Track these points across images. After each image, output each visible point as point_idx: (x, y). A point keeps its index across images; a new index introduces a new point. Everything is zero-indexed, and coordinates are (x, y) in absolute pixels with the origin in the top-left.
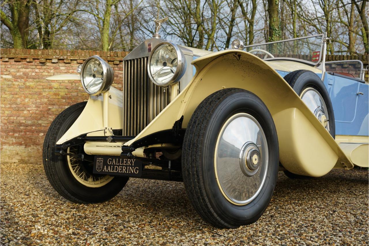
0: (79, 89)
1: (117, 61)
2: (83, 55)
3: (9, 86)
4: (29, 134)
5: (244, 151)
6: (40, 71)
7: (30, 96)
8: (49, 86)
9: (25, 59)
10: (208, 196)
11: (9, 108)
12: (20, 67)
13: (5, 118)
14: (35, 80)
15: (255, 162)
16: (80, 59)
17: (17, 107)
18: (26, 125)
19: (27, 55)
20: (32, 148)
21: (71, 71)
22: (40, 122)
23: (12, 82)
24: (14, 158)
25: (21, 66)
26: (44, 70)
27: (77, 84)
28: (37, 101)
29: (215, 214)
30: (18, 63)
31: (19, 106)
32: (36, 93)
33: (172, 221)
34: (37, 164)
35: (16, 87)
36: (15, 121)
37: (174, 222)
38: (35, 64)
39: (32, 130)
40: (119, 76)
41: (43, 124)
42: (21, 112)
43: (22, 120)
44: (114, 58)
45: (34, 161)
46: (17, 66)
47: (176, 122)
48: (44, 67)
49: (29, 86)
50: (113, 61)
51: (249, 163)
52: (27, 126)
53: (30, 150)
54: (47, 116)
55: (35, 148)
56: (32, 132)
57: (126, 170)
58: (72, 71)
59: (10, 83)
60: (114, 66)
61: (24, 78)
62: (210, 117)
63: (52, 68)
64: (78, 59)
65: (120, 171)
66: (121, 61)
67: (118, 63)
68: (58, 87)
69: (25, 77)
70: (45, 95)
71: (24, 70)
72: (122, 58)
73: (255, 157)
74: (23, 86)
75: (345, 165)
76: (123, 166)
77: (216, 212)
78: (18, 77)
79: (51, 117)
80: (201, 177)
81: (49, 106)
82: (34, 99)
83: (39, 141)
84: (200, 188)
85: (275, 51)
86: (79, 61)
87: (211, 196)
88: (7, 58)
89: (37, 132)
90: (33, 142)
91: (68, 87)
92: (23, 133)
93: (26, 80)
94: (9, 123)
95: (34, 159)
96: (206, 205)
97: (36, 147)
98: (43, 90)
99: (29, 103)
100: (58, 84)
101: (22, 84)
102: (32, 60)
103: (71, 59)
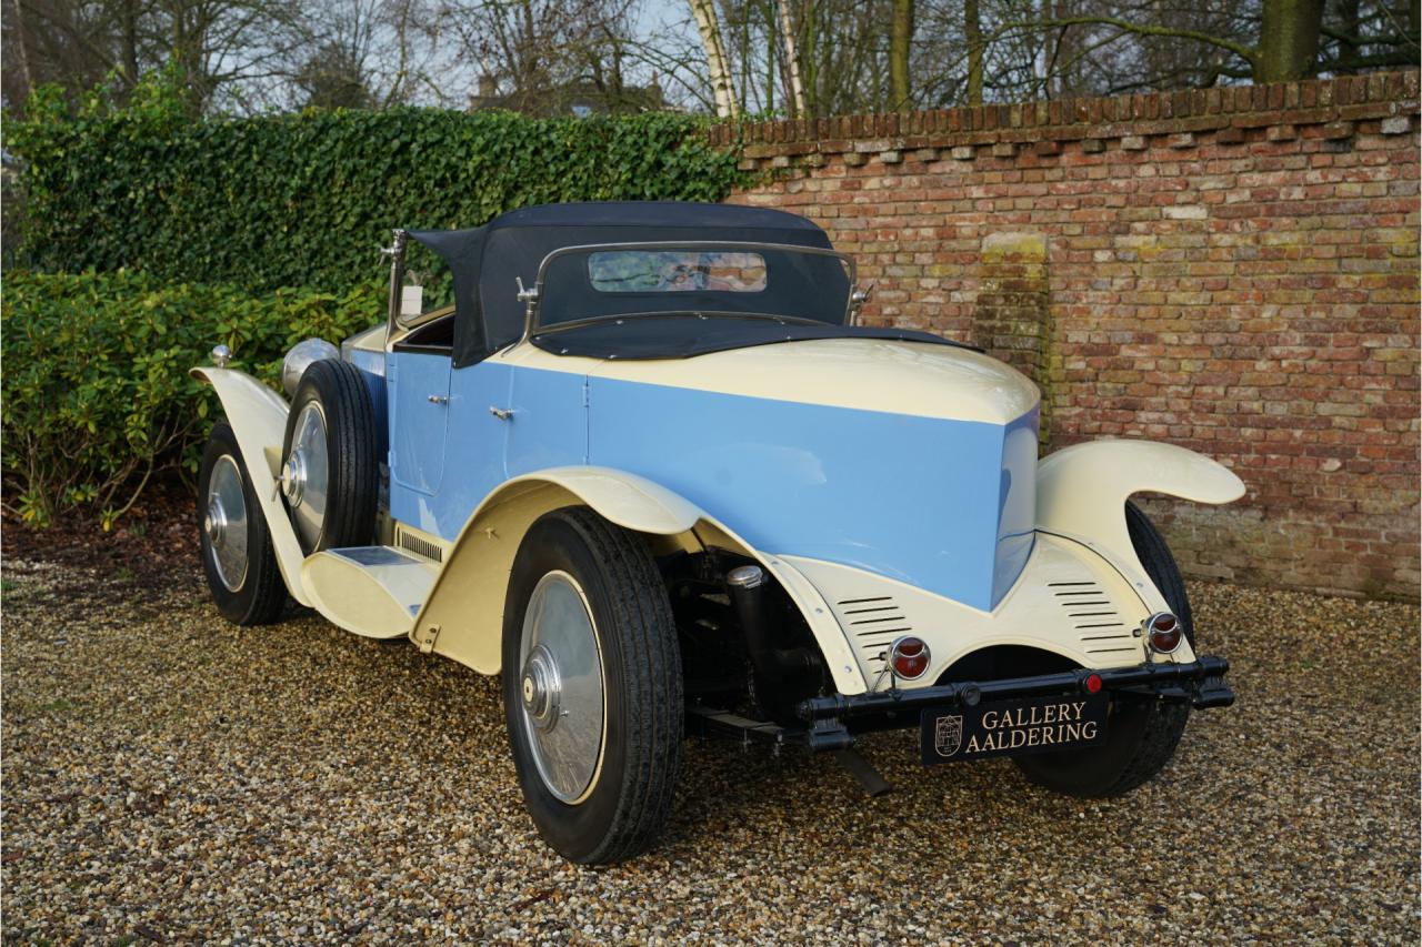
3: (1197, 254)
4: (1277, 462)
6: (1325, 177)
7: (1281, 294)
8: (1366, 246)
9: (1262, 129)
11: (1195, 347)
12: (1240, 164)
13: (1180, 389)
14: (1305, 222)
17: (1227, 343)
18: (1264, 420)
19: (1270, 113)
20: (1291, 521)
22: (1324, 409)
23: (1209, 233)
24: (1220, 559)
25: (1244, 162)
26: (1343, 171)
28: (1313, 314)
30: (1229, 153)
31: (1236, 338)
32: (1306, 280)
34: (1316, 594)
35: (1225, 255)
36: (1218, 403)
38: (1305, 149)
39: (1291, 443)
41: (1337, 421)
42: (1244, 365)
43: (1248, 399)
45: (1303, 578)
46: (1227, 166)
48: (1349, 158)
49: (1279, 250)
52: (1268, 424)
53: (1282, 531)
54: (1355, 383)
55: (1304, 522)
56: (1293, 451)
59: (1198, 239)
61: (1257, 215)
63: (1381, 160)
68: (1408, 248)
69: (1263, 211)
70: (1350, 286)
71: (1257, 178)
74: (1251, 252)
78: (1230, 214)
79: (1374, 386)
81: (1367, 336)
82: (1300, 308)
83: (1319, 491)
88: (1186, 133)
89: (1311, 452)
90: (1296, 496)
92: (1253, 456)
93: (1265, 222)
94: (1197, 411)
95: (1301, 570)
97: (1309, 519)
98: (1340, 265)
99: (1278, 325)
100: (1408, 231)
101: (1249, 241)
102: (1289, 131)
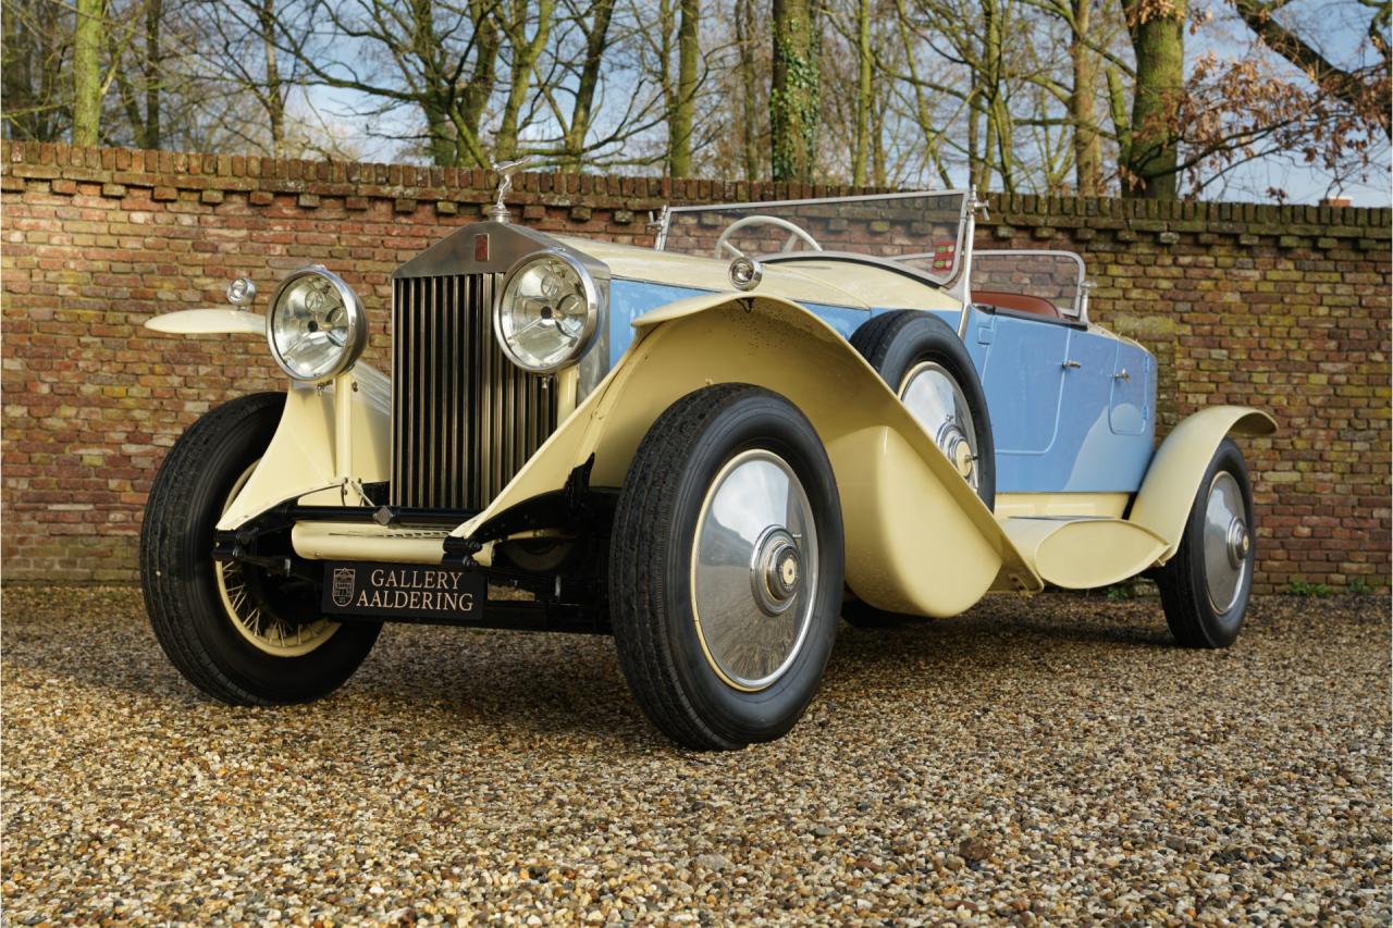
0: (60, 293)
1: (213, 189)
2: (76, 162)
5: (761, 549)
10: (676, 665)
15: (789, 579)
16: (65, 176)
21: (25, 222)
27: (51, 276)
29: (691, 712)
33: (559, 741)
37: (567, 743)
40: (220, 248)
44: (204, 180)
47: (575, 471)
50: (200, 191)
51: (774, 580)
57: (434, 603)
58: (32, 222)
60: (200, 209)
62: (683, 466)
64: (58, 175)
65: (415, 604)
66: (228, 193)
67: (218, 197)
72: (235, 180)
73: (789, 564)
75: (1022, 582)
76: (422, 590)
77: (694, 705)
80: (661, 618)
84: (658, 646)
85: (795, 145)
86: (58, 186)
87: (683, 664)
91: (13, 287)
96: (672, 690)
103: (29, 175)
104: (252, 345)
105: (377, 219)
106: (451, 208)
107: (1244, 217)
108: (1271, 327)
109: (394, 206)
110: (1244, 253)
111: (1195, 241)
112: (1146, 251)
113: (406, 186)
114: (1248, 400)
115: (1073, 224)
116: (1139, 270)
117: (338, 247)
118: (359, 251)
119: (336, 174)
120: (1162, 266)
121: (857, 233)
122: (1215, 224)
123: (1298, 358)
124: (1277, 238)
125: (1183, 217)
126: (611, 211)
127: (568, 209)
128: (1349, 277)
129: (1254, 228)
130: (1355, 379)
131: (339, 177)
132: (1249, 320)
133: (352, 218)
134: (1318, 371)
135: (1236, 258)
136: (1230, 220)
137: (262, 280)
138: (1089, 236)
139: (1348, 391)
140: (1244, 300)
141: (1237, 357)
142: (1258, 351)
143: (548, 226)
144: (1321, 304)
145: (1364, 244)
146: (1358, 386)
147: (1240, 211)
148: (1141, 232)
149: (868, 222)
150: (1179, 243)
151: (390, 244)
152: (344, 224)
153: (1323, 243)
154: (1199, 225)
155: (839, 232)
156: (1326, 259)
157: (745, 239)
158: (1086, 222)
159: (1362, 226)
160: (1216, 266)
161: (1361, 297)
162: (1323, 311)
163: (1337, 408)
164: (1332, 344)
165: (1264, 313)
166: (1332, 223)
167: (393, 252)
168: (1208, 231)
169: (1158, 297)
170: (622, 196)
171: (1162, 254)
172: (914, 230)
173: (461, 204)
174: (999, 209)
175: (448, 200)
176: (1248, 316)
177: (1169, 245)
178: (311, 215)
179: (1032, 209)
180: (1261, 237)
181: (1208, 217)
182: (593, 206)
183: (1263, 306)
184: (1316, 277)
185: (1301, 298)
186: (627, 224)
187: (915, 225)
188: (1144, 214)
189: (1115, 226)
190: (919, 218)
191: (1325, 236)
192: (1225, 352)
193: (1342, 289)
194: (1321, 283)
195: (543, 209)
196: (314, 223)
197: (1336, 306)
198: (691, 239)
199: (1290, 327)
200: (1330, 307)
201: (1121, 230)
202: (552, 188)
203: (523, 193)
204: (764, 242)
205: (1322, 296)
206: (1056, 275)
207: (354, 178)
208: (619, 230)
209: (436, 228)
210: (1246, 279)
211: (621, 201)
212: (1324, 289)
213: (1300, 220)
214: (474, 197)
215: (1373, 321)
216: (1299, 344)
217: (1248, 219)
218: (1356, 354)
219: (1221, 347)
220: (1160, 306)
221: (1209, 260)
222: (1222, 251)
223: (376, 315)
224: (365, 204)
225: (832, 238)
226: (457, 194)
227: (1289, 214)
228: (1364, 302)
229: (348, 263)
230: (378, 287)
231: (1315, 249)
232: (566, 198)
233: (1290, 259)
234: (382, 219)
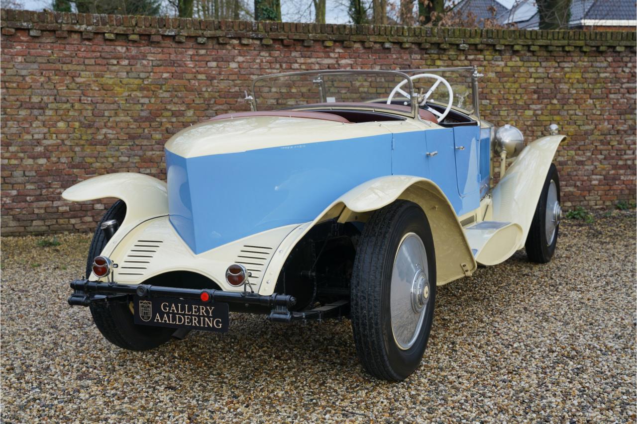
104: (9, 110)
105: (72, 42)
106: (112, 36)
107: (498, 36)
108: (509, 89)
109: (82, 35)
110: (497, 53)
111: (475, 48)
112: (453, 53)
113: (88, 25)
114: (498, 123)
115: (420, 40)
116: (450, 62)
117: (52, 57)
118: (64, 59)
119: (49, 19)
120: (460, 60)
121: (318, 47)
122: (485, 40)
123: (521, 103)
124: (512, 46)
125: (470, 37)
126: (196, 38)
127: (173, 37)
128: (544, 64)
129: (502, 41)
130: (545, 112)
131: (51, 20)
132: (499, 86)
133: (59, 42)
134: (529, 109)
135: (494, 56)
136: (492, 38)
137: (11, 75)
138: (427, 47)
139: (542, 118)
140: (497, 76)
141: (493, 103)
142: (503, 100)
143: (163, 45)
144: (531, 77)
145: (551, 48)
146: (546, 116)
147: (496, 33)
148: (451, 44)
149: (323, 41)
150: (468, 49)
151: (81, 55)
152: (55, 45)
153: (533, 48)
154: (477, 40)
155: (309, 47)
156: (534, 55)
157: (263, 50)
158: (426, 40)
159: (550, 40)
160: (485, 60)
161: (548, 73)
162: (532, 80)
163: (536, 126)
164: (535, 96)
165: (506, 82)
166: (537, 39)
167: (82, 59)
168: (482, 43)
169: (458, 76)
170: (201, 29)
171: (460, 54)
172: (345, 45)
173: (117, 34)
174: (385, 33)
175: (110, 32)
176: (499, 84)
177: (464, 50)
178: (37, 40)
179: (401, 34)
180: (505, 46)
181: (481, 36)
182: (186, 35)
183: (505, 79)
184: (529, 64)
185: (522, 75)
186: (204, 44)
187: (345, 42)
188: (453, 36)
189: (439, 42)
190: (347, 39)
191: (534, 45)
192: (488, 101)
193: (540, 70)
194: (531, 67)
195: (161, 37)
196: (38, 45)
197: (538, 78)
198: (236, 51)
199: (517, 89)
200: (535, 78)
201: (442, 43)
202: (165, 26)
203: (150, 29)
204: (272, 52)
205: (531, 73)
206: (411, 66)
207: (60, 21)
208: (199, 46)
209: (104, 47)
210: (498, 66)
211: (200, 32)
212: (532, 70)
213: (523, 38)
214: (125, 31)
215: (553, 85)
216: (521, 96)
217: (499, 37)
218: (546, 100)
219: (487, 99)
220: (459, 79)
221: (481, 57)
222: (488, 53)
223: (75, 93)
224: (65, 35)
225: (305, 49)
226: (115, 29)
227: (518, 34)
228: (550, 76)
229: (58, 66)
230: (75, 78)
231: (529, 51)
232: (172, 31)
233: (518, 56)
234: (75, 42)
